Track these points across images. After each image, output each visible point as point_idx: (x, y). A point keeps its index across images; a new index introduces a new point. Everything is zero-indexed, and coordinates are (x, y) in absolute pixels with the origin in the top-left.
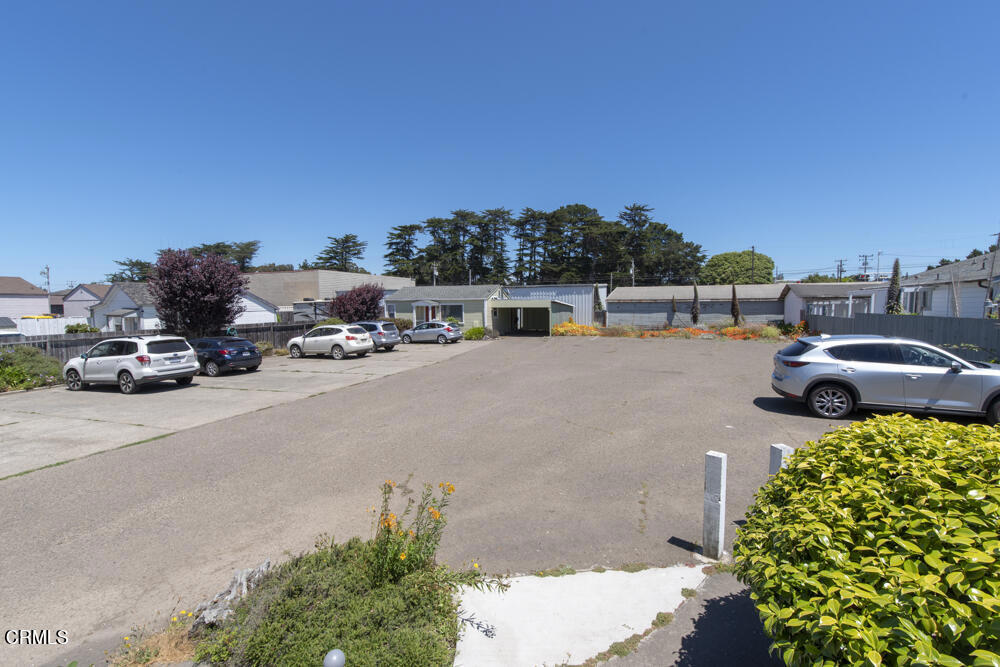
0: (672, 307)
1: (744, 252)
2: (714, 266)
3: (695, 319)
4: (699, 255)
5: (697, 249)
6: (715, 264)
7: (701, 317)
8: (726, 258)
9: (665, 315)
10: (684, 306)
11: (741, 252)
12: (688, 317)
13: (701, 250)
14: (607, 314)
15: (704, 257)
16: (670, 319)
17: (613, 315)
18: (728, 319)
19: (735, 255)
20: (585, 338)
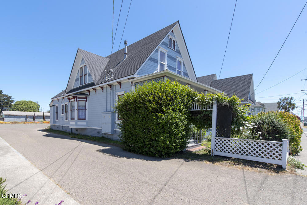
0: (27, 117)
1: (29, 101)
2: (17, 105)
3: (34, 120)
4: (11, 100)
5: (10, 97)
6: (18, 104)
7: (36, 119)
8: (22, 102)
9: (25, 119)
10: (30, 117)
11: (28, 101)
12: (32, 119)
13: (12, 98)
14: (5, 118)
15: (13, 101)
16: (26, 120)
17: (7, 119)
18: (43, 120)
19: (26, 102)
20: (6, 124)
